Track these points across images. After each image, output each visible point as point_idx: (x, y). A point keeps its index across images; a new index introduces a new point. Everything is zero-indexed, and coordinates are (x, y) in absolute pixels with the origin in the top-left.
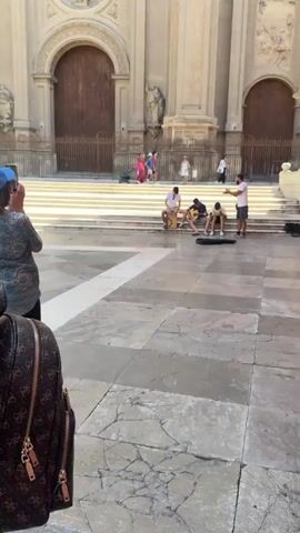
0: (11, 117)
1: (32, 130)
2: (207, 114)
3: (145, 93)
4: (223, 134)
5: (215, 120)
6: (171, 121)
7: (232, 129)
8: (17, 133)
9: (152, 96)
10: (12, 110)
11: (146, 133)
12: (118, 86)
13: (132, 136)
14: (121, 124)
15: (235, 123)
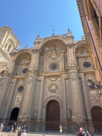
0: (37, 116)
1: (41, 119)
2: (82, 115)
3: (67, 110)
4: (87, 120)
5: (84, 117)
6: (73, 117)
7: (89, 119)
8: (37, 120)
9: (68, 111)
10: (37, 115)
11: (67, 120)
12: (61, 109)
13: (64, 121)
14: (61, 118)
15: (90, 117)
